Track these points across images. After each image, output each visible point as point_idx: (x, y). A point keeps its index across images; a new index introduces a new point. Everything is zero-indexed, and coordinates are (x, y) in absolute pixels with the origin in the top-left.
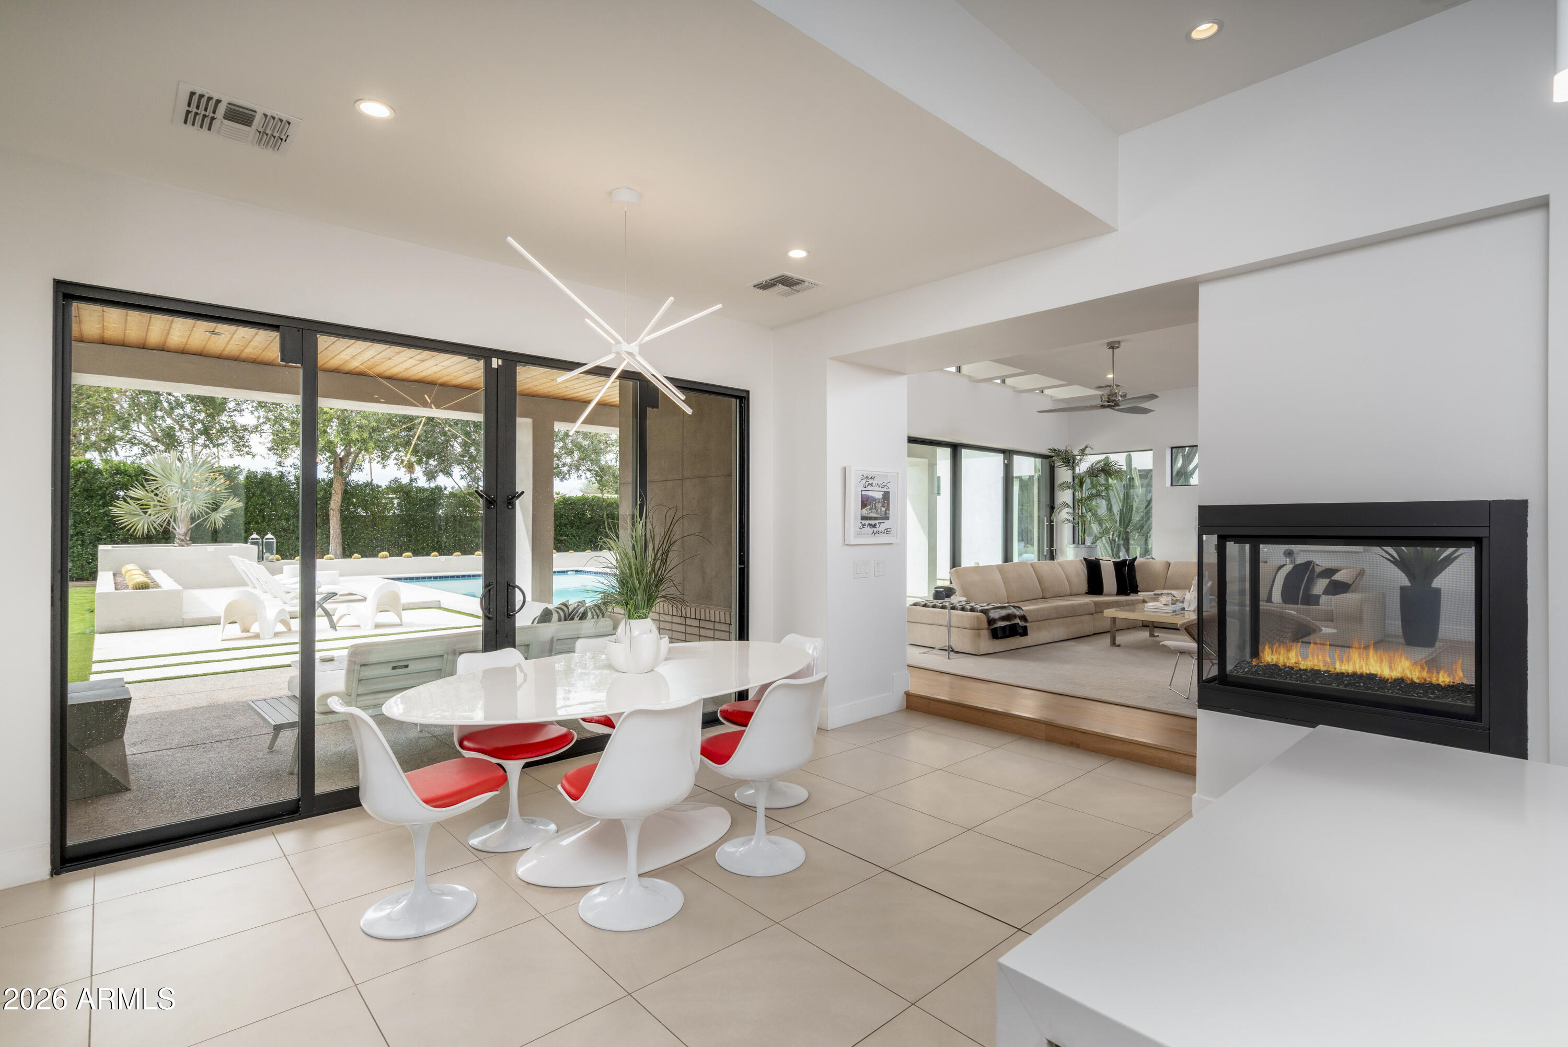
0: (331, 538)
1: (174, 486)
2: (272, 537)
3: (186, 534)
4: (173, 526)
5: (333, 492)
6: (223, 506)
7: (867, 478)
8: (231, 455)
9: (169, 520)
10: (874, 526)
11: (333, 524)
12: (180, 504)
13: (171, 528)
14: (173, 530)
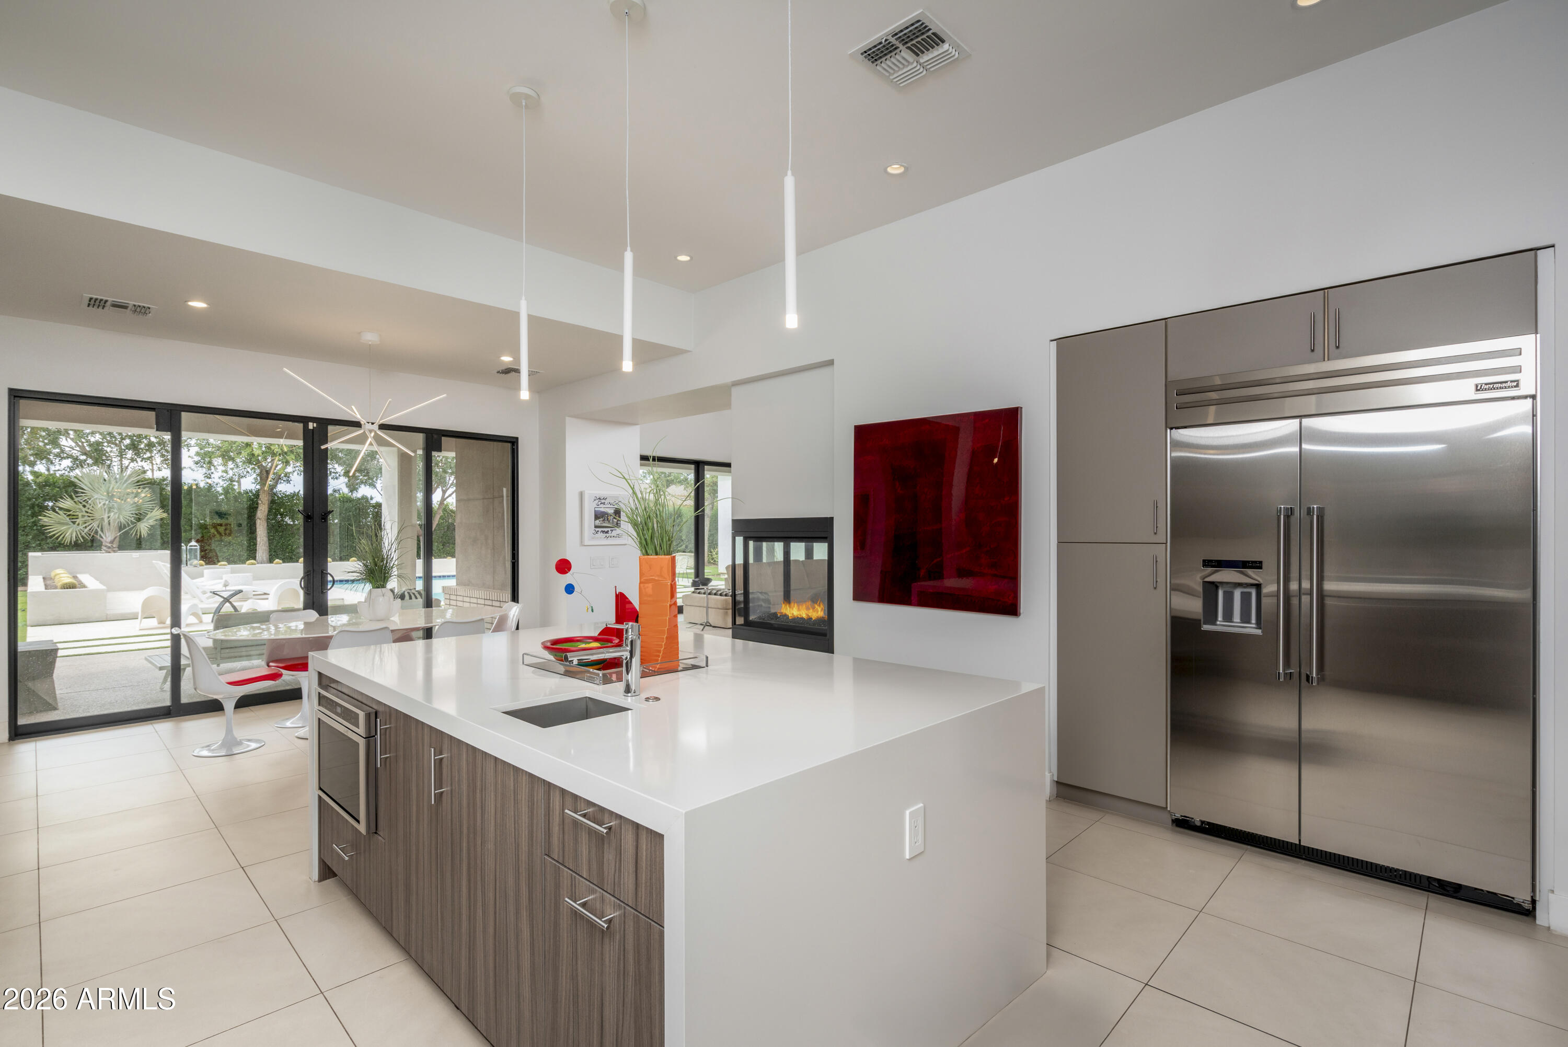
0: (258, 545)
1: (102, 499)
2: (196, 544)
3: (112, 542)
4: (100, 535)
5: (260, 502)
6: (148, 516)
7: (599, 499)
8: (159, 468)
9: (96, 530)
10: (607, 532)
11: (259, 532)
12: (106, 515)
13: (98, 537)
14: (101, 539)
